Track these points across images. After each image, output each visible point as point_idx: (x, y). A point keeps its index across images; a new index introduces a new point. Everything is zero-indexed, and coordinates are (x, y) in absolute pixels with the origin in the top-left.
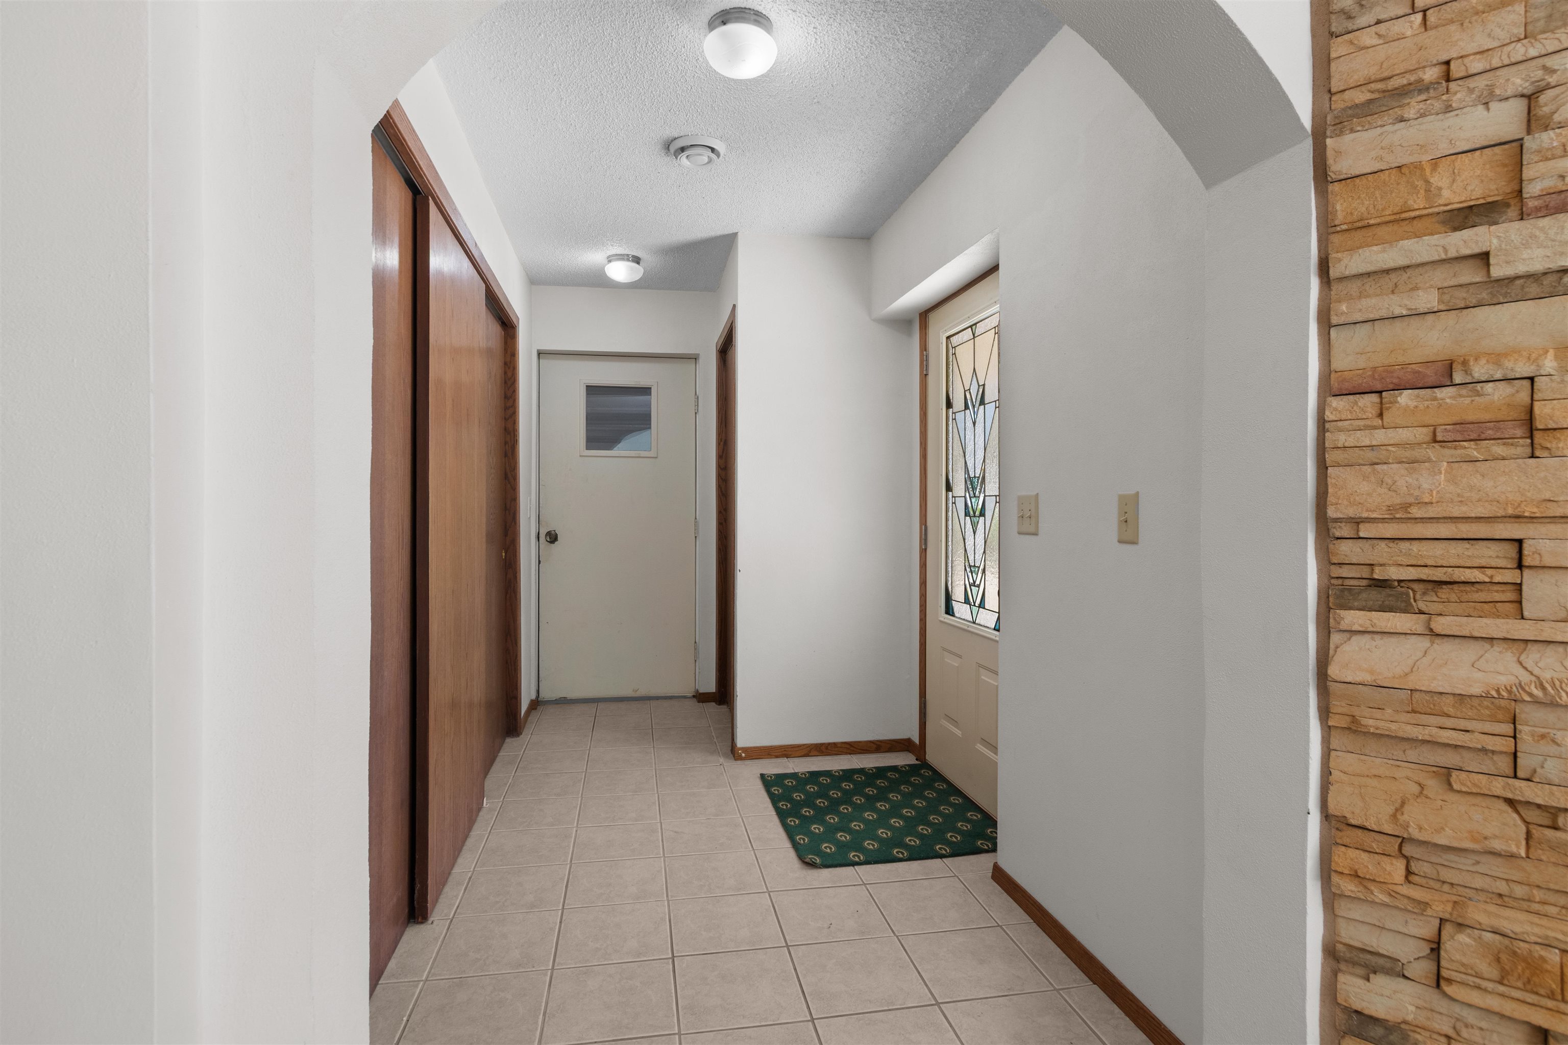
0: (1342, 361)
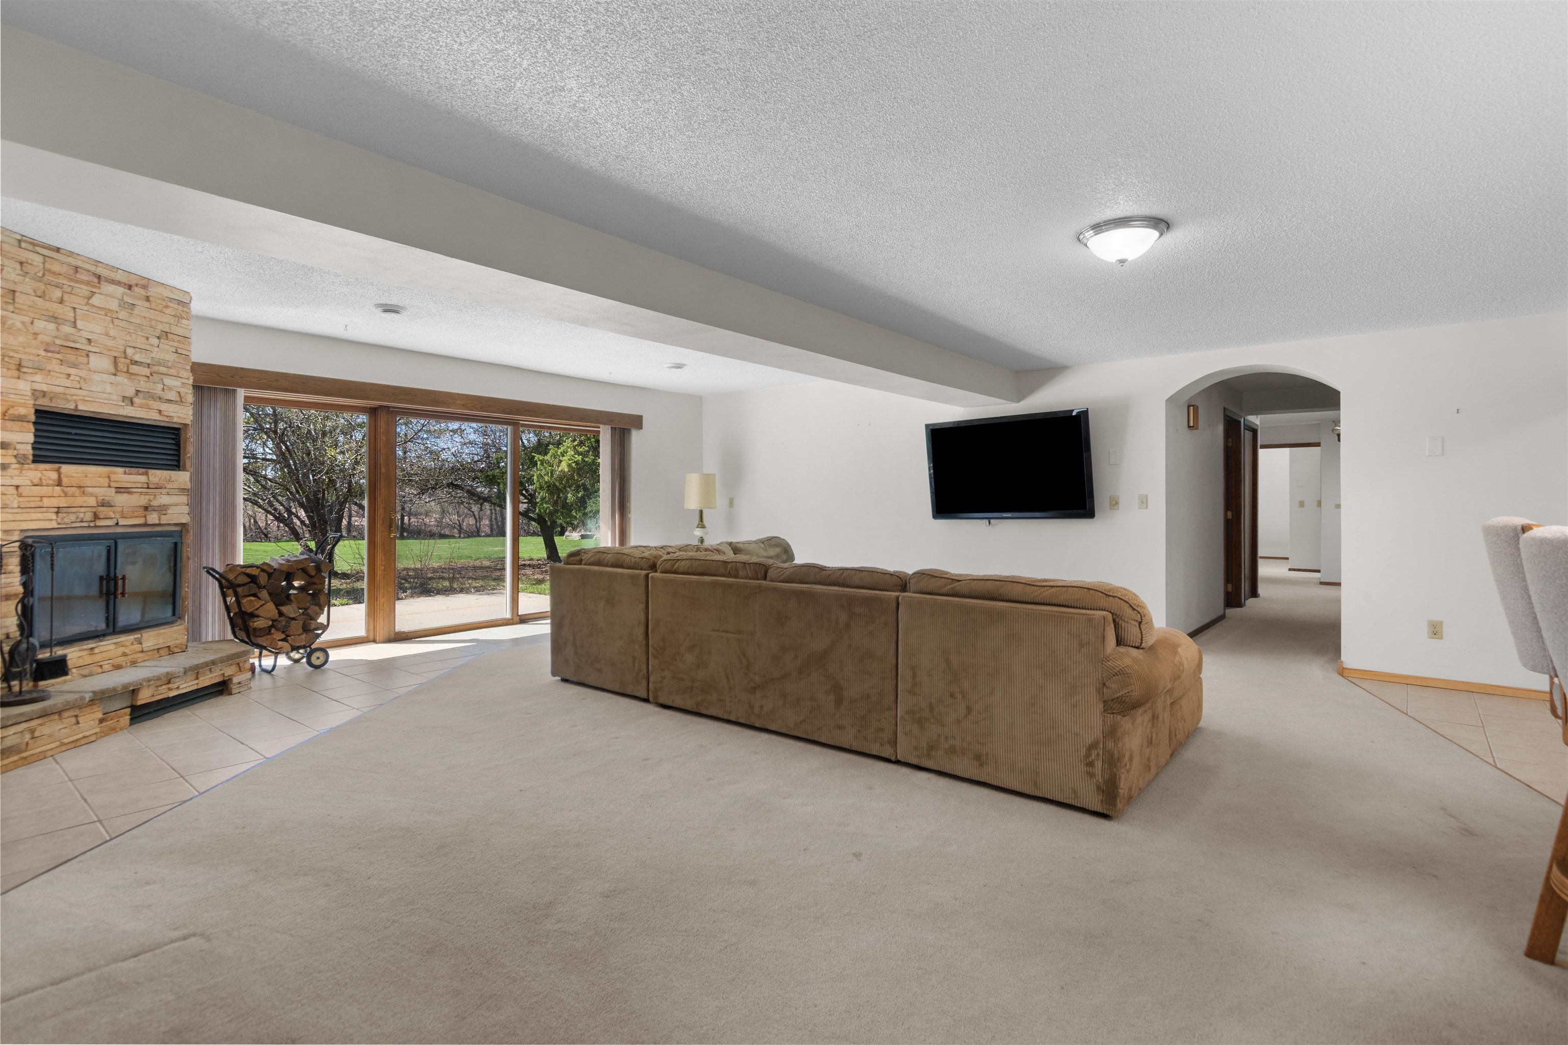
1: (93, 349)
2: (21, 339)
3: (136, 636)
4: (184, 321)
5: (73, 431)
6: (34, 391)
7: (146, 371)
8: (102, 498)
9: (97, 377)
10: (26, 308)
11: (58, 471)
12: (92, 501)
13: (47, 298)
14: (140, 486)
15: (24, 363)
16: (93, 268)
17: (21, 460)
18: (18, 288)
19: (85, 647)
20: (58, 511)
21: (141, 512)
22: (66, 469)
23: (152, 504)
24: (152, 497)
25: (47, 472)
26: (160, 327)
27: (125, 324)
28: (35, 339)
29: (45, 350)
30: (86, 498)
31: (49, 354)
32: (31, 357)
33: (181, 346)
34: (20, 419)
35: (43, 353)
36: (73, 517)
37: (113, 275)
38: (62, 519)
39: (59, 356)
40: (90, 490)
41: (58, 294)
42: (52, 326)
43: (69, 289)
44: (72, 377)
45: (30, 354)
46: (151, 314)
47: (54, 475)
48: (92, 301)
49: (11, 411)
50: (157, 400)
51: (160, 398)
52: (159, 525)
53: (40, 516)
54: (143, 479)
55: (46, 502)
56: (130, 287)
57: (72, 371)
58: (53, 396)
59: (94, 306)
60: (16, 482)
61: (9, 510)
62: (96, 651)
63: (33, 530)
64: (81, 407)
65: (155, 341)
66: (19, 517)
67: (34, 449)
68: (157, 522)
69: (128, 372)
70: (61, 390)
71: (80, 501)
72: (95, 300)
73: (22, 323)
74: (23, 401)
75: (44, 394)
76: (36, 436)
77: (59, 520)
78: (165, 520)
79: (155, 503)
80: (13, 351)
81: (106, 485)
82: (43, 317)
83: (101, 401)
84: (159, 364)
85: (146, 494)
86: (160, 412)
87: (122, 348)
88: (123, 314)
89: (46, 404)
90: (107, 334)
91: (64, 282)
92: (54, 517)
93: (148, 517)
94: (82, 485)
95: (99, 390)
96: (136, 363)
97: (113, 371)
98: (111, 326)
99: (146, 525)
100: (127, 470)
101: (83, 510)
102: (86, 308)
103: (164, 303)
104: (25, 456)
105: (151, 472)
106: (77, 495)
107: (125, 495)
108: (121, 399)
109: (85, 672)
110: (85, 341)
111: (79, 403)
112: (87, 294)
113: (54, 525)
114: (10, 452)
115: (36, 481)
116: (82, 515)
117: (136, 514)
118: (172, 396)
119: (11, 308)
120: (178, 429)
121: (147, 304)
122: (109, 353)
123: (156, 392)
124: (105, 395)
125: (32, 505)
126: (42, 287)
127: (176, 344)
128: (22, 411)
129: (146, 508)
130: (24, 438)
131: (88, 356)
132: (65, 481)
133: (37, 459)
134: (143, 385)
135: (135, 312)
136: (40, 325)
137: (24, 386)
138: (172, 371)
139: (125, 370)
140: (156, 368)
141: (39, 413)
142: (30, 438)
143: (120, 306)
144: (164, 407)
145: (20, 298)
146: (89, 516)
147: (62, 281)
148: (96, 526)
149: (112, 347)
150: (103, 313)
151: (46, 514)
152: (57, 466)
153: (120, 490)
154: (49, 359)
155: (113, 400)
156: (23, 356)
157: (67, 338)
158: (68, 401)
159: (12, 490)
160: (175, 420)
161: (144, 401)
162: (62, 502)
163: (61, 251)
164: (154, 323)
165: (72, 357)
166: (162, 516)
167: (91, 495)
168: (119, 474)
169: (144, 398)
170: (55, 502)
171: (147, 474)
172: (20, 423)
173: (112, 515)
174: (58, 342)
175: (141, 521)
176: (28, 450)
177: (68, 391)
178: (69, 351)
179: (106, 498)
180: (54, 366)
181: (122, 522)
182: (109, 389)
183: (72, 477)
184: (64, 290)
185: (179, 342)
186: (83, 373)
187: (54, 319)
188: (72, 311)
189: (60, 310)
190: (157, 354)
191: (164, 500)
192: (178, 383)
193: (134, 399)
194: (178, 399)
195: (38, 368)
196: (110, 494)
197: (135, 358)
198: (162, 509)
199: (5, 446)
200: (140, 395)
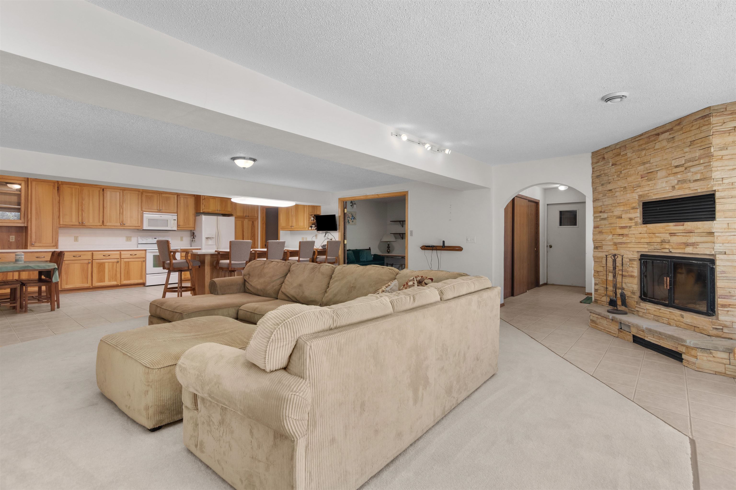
1: (658, 169)
2: (633, 177)
3: (680, 313)
4: (705, 127)
5: (658, 208)
8: (663, 238)
10: (634, 164)
12: (659, 240)
13: (640, 156)
14: (681, 232)
15: (634, 186)
16: (655, 133)
17: (636, 224)
19: (656, 307)
20: (648, 243)
23: (688, 242)
25: (644, 228)
26: (689, 140)
27: (670, 150)
28: (638, 175)
29: (641, 178)
32: (636, 183)
34: (634, 208)
36: (652, 247)
37: (664, 129)
38: (649, 248)
39: (646, 178)
40: (657, 235)
41: (644, 152)
42: (642, 167)
46: (684, 136)
50: (688, 182)
51: (690, 181)
53: (642, 246)
55: (642, 240)
56: (672, 129)
57: (649, 183)
58: (645, 196)
59: (657, 149)
60: (634, 232)
61: (633, 243)
63: (643, 252)
66: (635, 246)
68: (693, 252)
70: (647, 192)
71: (654, 240)
72: (657, 147)
73: (634, 171)
74: (634, 201)
78: (695, 251)
81: (664, 232)
82: (641, 165)
83: (663, 192)
84: (690, 161)
85: (686, 236)
88: (670, 145)
91: (645, 146)
92: (647, 246)
93: (686, 249)
94: (655, 233)
95: (660, 187)
96: (676, 167)
100: (674, 224)
101: (656, 244)
102: (653, 152)
103: (691, 125)
104: (639, 222)
105: (686, 223)
106: (653, 237)
108: (671, 188)
109: (657, 318)
110: (655, 167)
112: (654, 145)
113: (647, 250)
114: (633, 221)
116: (656, 246)
117: (680, 247)
118: (698, 177)
119: (631, 167)
120: (712, 194)
123: (687, 178)
124: (663, 189)
127: (700, 145)
128: (634, 205)
129: (686, 244)
130: (638, 214)
135: (676, 140)
136: (639, 168)
137: (635, 196)
138: (697, 162)
140: (686, 165)
142: (641, 214)
144: (692, 185)
145: (632, 162)
146: (659, 247)
147: (644, 146)
149: (666, 164)
150: (660, 150)
151: (644, 245)
153: (671, 234)
154: (642, 181)
155: (666, 190)
157: (647, 169)
159: (634, 236)
160: (699, 191)
163: (643, 134)
166: (694, 249)
168: (672, 227)
170: (646, 240)
171: (683, 225)
172: (634, 210)
173: (667, 246)
174: (645, 172)
175: (683, 251)
176: (639, 220)
178: (650, 174)
179: (665, 238)
181: (673, 251)
182: (664, 185)
183: (650, 229)
184: (647, 149)
187: (644, 163)
188: (650, 156)
189: (645, 159)
190: (688, 156)
192: (701, 168)
193: (676, 186)
194: (702, 177)
195: (639, 186)
196: (667, 237)
197: (676, 164)
198: (693, 244)
199: (631, 219)
200: (680, 183)
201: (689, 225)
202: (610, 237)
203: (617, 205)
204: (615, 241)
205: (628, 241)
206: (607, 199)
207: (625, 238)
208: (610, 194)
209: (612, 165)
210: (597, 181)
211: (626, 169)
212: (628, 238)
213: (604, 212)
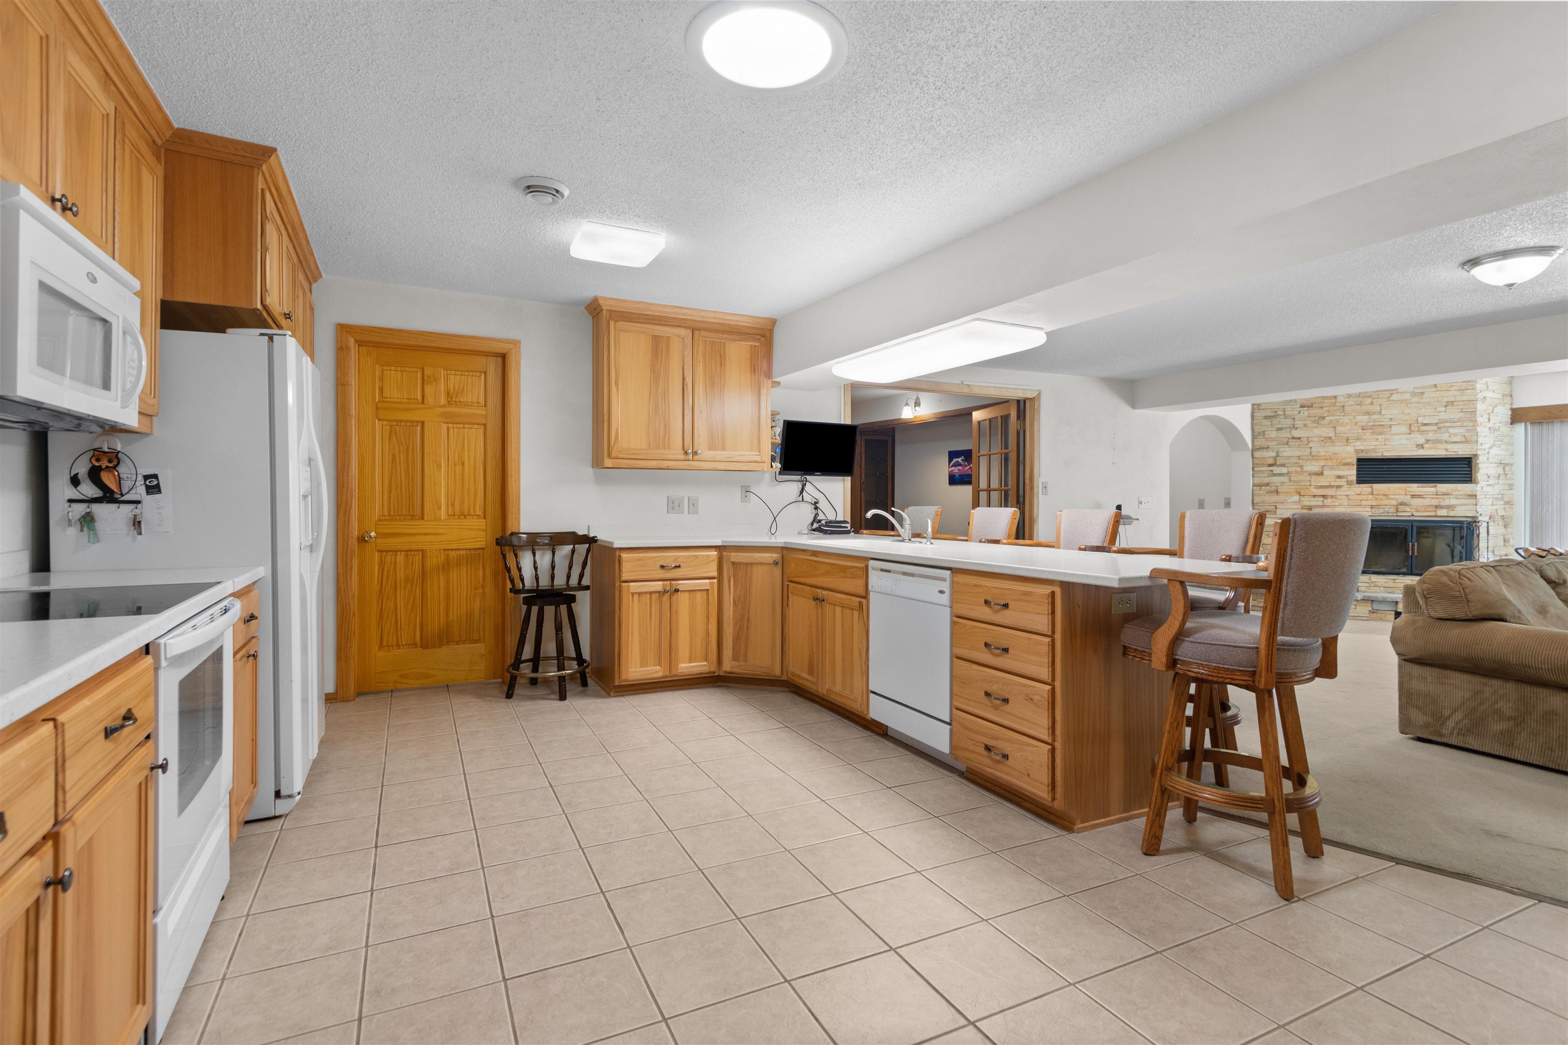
0: (1255, 482)
1: (1392, 423)
2: (1348, 427)
4: (1467, 391)
5: (1385, 467)
6: (1357, 451)
7: (1435, 428)
8: (1402, 501)
9: (1397, 437)
10: (1350, 412)
11: (1372, 487)
12: (1394, 502)
13: (1363, 404)
14: (1428, 493)
15: (1350, 438)
17: (1349, 483)
18: (1346, 404)
20: (1372, 507)
21: (1433, 509)
22: (1376, 486)
23: (1441, 504)
24: (1441, 500)
25: (1366, 488)
26: (1446, 399)
28: (1357, 425)
29: (1362, 429)
30: (1390, 501)
31: (1365, 431)
32: (1354, 435)
33: (1464, 407)
34: (1348, 464)
35: (1361, 431)
36: (1381, 511)
38: (1375, 511)
39: (1371, 431)
40: (1392, 496)
41: (1369, 400)
42: (1366, 417)
43: (1377, 396)
44: (1379, 440)
45: (1353, 433)
46: (1438, 394)
47: (1369, 490)
48: (1393, 398)
49: (1343, 461)
50: (1444, 443)
51: (1446, 442)
52: (1448, 516)
53: (1360, 509)
54: (1433, 489)
55: (1363, 503)
57: (1378, 437)
58: (1368, 451)
59: (1393, 400)
60: (1347, 493)
61: (1343, 507)
62: (1397, 581)
64: (1384, 455)
65: (1443, 409)
67: (1357, 477)
68: (1446, 515)
69: (1419, 431)
70: (1373, 447)
71: (1385, 502)
73: (1349, 419)
74: (1350, 456)
75: (1362, 451)
76: (1357, 471)
77: (1373, 512)
78: (1452, 513)
79: (1443, 504)
80: (1344, 433)
81: (1404, 493)
82: (1361, 414)
83: (1399, 449)
84: (1447, 422)
85: (1437, 498)
86: (1447, 450)
87: (1416, 418)
88: (1416, 399)
89: (1363, 455)
90: (1403, 413)
92: (1370, 510)
93: (1437, 512)
94: (1386, 494)
95: (1397, 443)
96: (1426, 425)
97: (1409, 432)
98: (1406, 408)
99: (1436, 516)
100: (1420, 485)
101: (1388, 507)
102: (1388, 403)
104: (1352, 482)
105: (1440, 485)
106: (1383, 499)
107: (1420, 499)
108: (1415, 446)
110: (1388, 420)
111: (1384, 452)
112: (1388, 395)
114: (1343, 480)
115: (1358, 493)
116: (1387, 510)
117: (1428, 510)
118: (1458, 439)
119: (1342, 414)
120: (1471, 458)
121: (1435, 389)
122: (1406, 423)
123: (1443, 438)
125: (1355, 504)
126: (1360, 399)
127: (1461, 407)
128: (1349, 460)
129: (1436, 507)
130: (1352, 473)
131: (1391, 427)
132: (1375, 492)
133: (1360, 480)
134: (1431, 436)
135: (1425, 396)
136: (1358, 418)
137: (1350, 449)
138: (1458, 424)
139: (1417, 430)
140: (1440, 425)
141: (1359, 460)
142: (1354, 472)
143: (1412, 395)
144: (1449, 446)
145: (1347, 409)
146: (1393, 510)
148: (1397, 516)
149: (1408, 419)
150: (1399, 402)
151: (1364, 509)
152: (1371, 485)
153: (1413, 496)
154: (1365, 433)
155: (1407, 448)
156: (1349, 435)
157: (1375, 421)
158: (1376, 452)
159: (1345, 497)
160: (1460, 453)
161: (1432, 445)
162: (1374, 503)
164: (1440, 399)
165: (1381, 430)
166: (1450, 511)
167: (1393, 499)
168: (1414, 488)
169: (1433, 443)
170: (1370, 503)
171: (1436, 486)
172: (1348, 466)
173: (1408, 509)
174: (1370, 424)
175: (1433, 514)
176: (1354, 478)
177: (1377, 447)
178: (1377, 427)
179: (1405, 501)
180: (1368, 435)
181: (1415, 514)
182: (1404, 442)
183: (1379, 490)
185: (1464, 405)
186: (1387, 437)
187: (1368, 413)
188: (1379, 406)
189: (1371, 408)
190: (1443, 416)
191: (1453, 501)
192: (1462, 430)
193: (1424, 445)
194: (1464, 440)
195: (1358, 439)
196: (1407, 499)
197: (1425, 422)
198: (1450, 507)
199: (1339, 477)
200: (1430, 442)
201: (1443, 487)
202: (1296, 498)
203: (1311, 457)
204: (1307, 503)
205: (1336, 504)
206: (1287, 449)
207: (1331, 500)
208: (1297, 443)
209: (1302, 406)
210: (1266, 424)
211: (1333, 416)
212: (1335, 500)
213: (1283, 465)
